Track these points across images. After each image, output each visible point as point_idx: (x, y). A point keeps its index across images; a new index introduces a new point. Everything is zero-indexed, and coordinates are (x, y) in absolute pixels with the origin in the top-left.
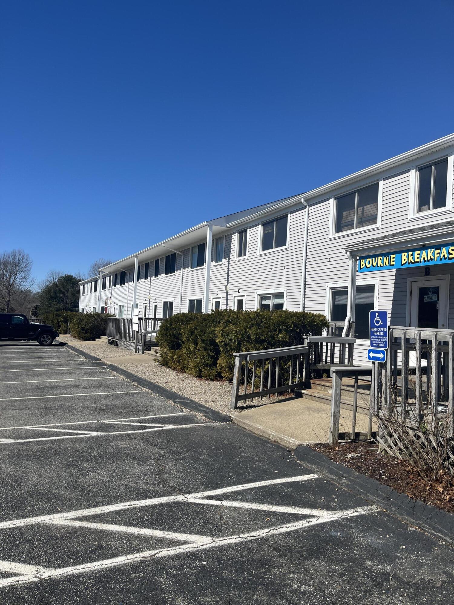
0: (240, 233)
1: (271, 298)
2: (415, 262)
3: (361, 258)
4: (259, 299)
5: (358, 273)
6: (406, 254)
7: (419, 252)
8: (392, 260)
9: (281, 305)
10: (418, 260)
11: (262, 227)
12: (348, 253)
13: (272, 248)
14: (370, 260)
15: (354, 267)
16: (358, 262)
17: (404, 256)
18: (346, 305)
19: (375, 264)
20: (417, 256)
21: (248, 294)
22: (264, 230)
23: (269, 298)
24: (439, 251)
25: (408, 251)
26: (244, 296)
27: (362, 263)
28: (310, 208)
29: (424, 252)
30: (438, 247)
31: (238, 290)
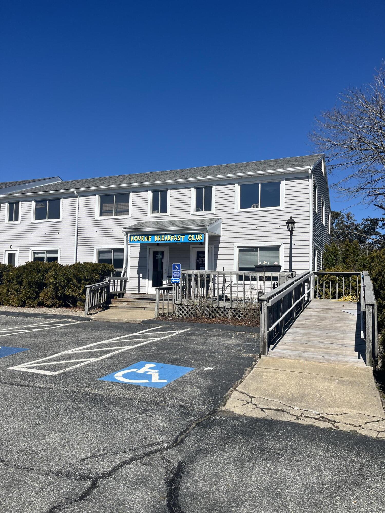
0: (11, 204)
1: (45, 253)
2: (162, 241)
3: (130, 236)
4: (33, 253)
5: (128, 243)
6: (157, 236)
7: (164, 236)
8: (149, 238)
9: (56, 259)
10: (163, 240)
11: (35, 203)
12: (124, 233)
13: (46, 219)
14: (137, 237)
15: (127, 240)
16: (129, 237)
17: (156, 237)
18: (123, 259)
19: (139, 240)
20: (162, 238)
21: (20, 250)
22: (36, 206)
23: (44, 253)
24: (173, 237)
25: (158, 235)
26: (17, 251)
27: (132, 238)
28: (80, 198)
29: (166, 236)
30: (173, 235)
31: (10, 246)
